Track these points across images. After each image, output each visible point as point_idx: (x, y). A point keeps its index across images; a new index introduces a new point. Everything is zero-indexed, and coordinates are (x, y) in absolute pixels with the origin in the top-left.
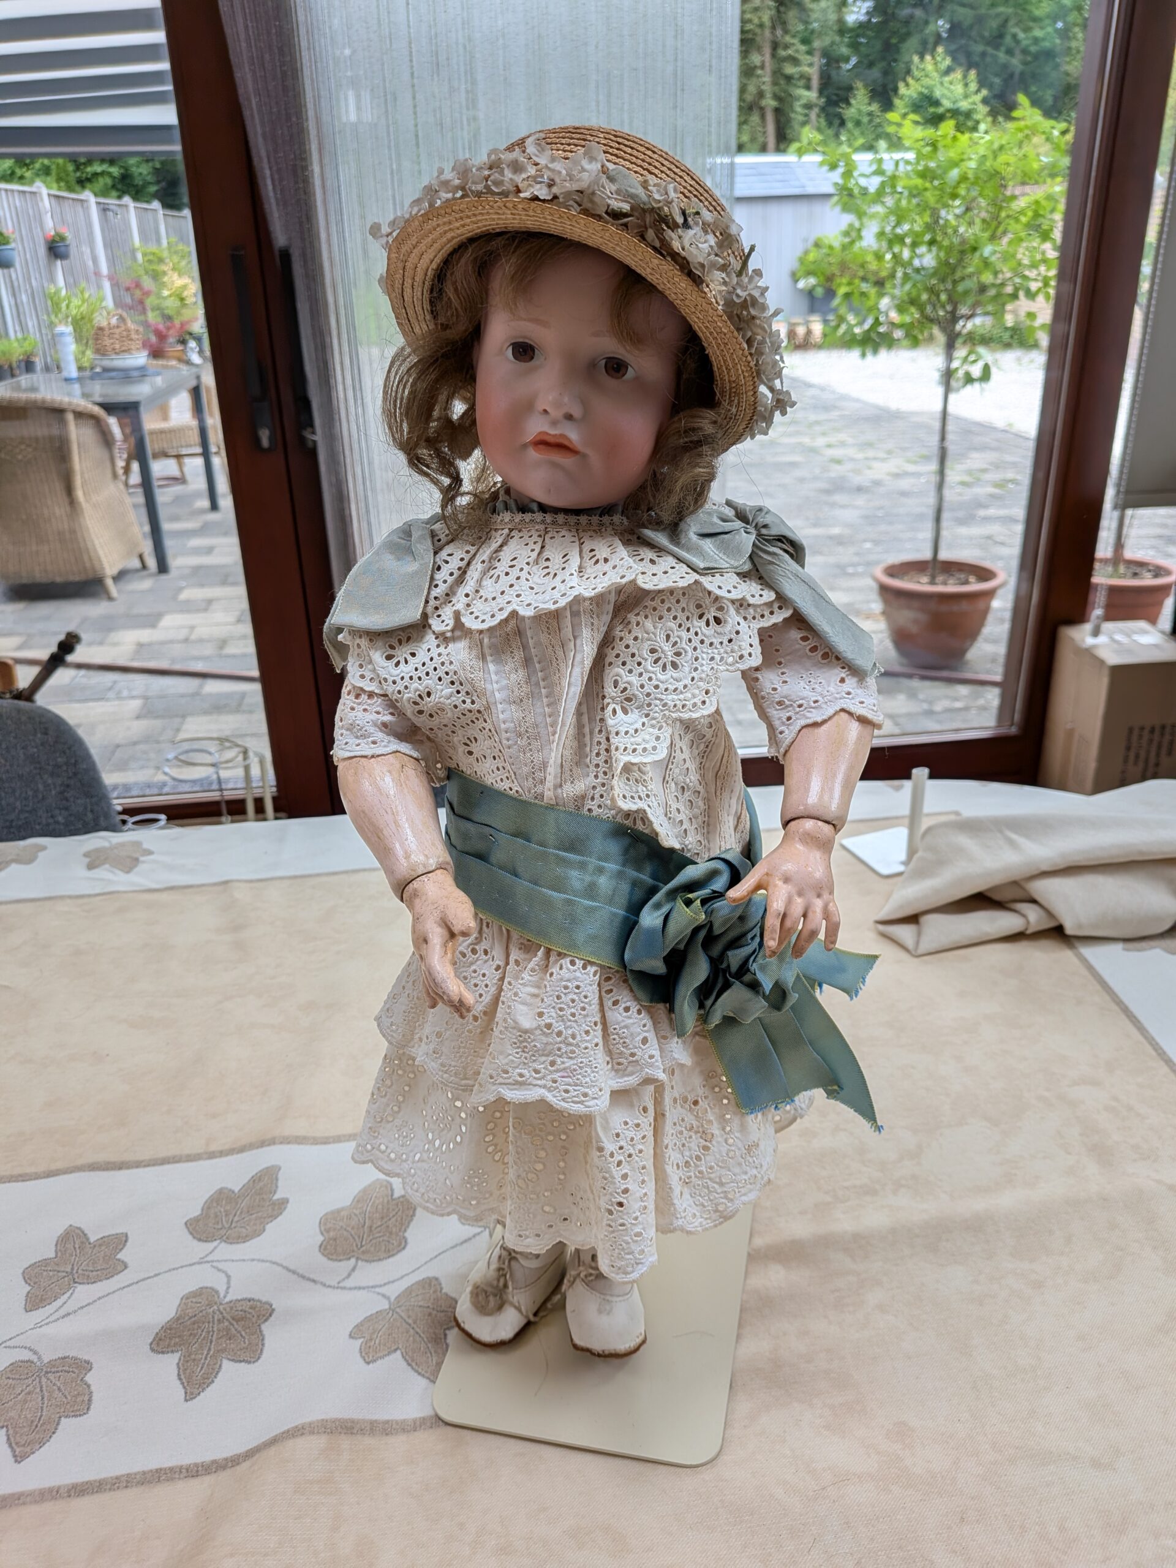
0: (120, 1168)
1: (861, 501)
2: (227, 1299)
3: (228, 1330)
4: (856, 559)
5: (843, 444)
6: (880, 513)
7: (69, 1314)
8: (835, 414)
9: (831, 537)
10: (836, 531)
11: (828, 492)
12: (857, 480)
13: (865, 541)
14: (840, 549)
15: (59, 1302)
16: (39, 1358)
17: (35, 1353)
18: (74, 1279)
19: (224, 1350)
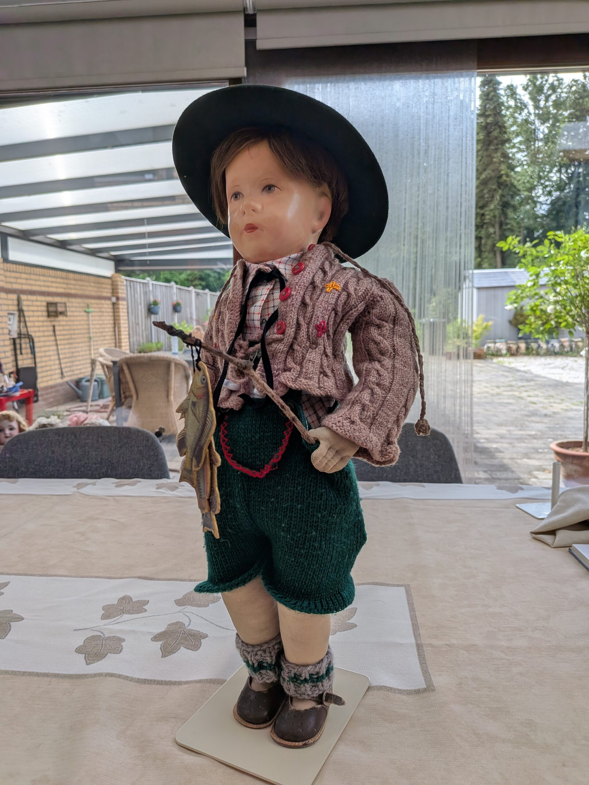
0: (151, 580)
1: (546, 420)
2: (188, 628)
3: (186, 637)
4: (543, 446)
5: (537, 396)
6: (557, 426)
7: (119, 623)
8: (532, 383)
9: (530, 435)
10: (533, 433)
11: (527, 416)
12: (545, 411)
13: (549, 438)
14: (535, 441)
15: (115, 619)
16: (104, 635)
17: (102, 633)
18: (123, 612)
19: (183, 643)
